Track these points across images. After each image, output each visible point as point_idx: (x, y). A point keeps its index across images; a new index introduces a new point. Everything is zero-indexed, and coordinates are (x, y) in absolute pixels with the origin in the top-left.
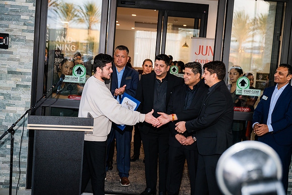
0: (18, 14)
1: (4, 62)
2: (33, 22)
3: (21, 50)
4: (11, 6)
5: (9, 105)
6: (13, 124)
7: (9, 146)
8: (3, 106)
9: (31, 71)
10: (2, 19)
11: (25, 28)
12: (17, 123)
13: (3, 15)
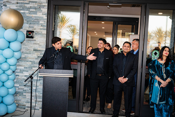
0: (38, 21)
1: (31, 45)
2: (46, 25)
3: (40, 39)
4: (35, 17)
5: (34, 67)
6: (32, 74)
7: (34, 88)
8: (31, 68)
9: (45, 49)
10: (30, 24)
11: (42, 27)
12: (34, 73)
13: (31, 22)
